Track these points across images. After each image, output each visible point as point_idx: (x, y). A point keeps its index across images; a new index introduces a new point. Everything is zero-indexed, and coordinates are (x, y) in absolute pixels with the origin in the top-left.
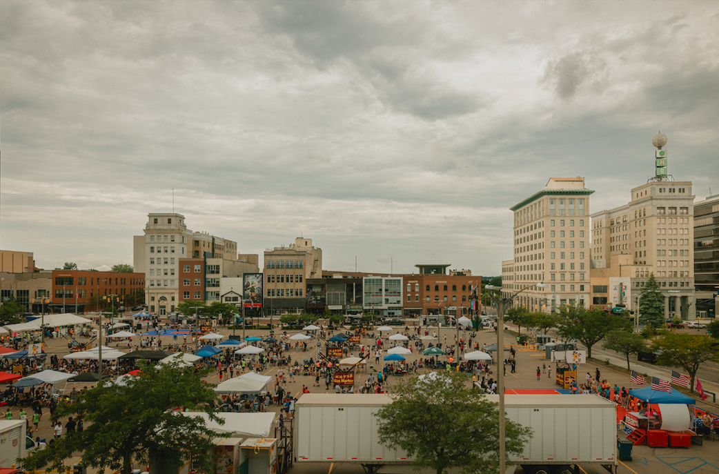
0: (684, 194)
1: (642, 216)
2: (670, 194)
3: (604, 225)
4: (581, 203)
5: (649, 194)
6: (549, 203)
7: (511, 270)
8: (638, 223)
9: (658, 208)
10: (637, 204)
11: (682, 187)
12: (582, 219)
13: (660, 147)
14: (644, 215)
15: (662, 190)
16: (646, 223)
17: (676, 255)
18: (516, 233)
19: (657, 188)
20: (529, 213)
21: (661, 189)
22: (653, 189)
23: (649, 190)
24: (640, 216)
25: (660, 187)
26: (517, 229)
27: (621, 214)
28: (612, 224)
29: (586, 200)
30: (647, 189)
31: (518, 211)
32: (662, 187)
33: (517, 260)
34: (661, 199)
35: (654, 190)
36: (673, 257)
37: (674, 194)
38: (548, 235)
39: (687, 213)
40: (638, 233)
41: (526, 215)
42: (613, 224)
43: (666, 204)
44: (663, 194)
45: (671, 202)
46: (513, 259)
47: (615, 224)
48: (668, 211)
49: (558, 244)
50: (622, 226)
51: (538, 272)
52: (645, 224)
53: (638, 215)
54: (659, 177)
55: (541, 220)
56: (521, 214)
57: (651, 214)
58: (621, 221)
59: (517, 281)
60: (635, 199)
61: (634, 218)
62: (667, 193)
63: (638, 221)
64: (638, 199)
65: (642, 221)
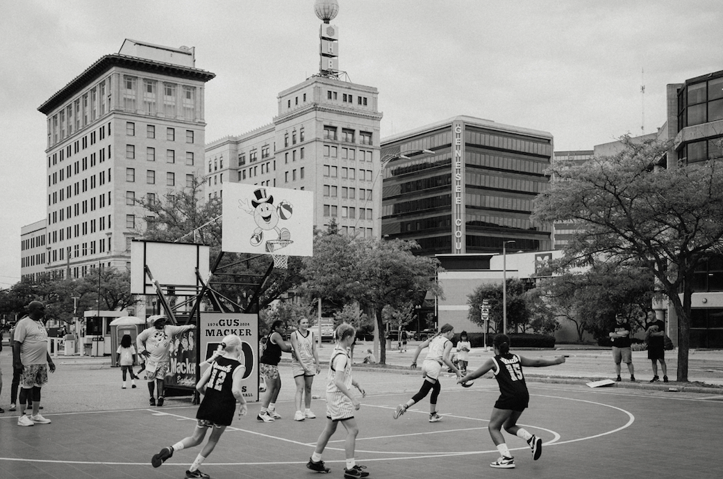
0: (366, 108)
1: (298, 141)
2: (345, 104)
3: (226, 165)
4: (188, 97)
5: (310, 99)
6: (122, 85)
7: (40, 241)
8: (290, 156)
9: (326, 127)
10: (289, 119)
11: (363, 95)
12: (191, 128)
13: (327, 20)
14: (302, 139)
15: (333, 95)
16: (305, 154)
17: (353, 217)
18: (53, 161)
19: (325, 89)
20: (80, 114)
21: (330, 92)
22: (318, 90)
23: (310, 91)
24: (294, 142)
25: (330, 88)
26: (53, 152)
27: (257, 143)
28: (242, 163)
29: (198, 90)
30: (307, 90)
31: (56, 112)
32: (333, 89)
33: (53, 218)
34: (330, 111)
35: (320, 93)
36: (349, 220)
37: (350, 105)
38: (119, 153)
39: (370, 143)
40: (290, 174)
41: (72, 119)
42: (244, 163)
43: (340, 122)
44: (333, 101)
45: (345, 118)
46: (45, 216)
47: (248, 162)
48: (341, 135)
49: (141, 174)
50: (259, 166)
51: (99, 235)
52: (302, 157)
53: (290, 141)
54: (325, 73)
55: (105, 123)
56: (63, 119)
57: (314, 137)
58: (259, 156)
59: (53, 264)
60: (285, 110)
61: (283, 147)
62: (339, 102)
63: (291, 152)
64: (290, 110)
65: (298, 150)
